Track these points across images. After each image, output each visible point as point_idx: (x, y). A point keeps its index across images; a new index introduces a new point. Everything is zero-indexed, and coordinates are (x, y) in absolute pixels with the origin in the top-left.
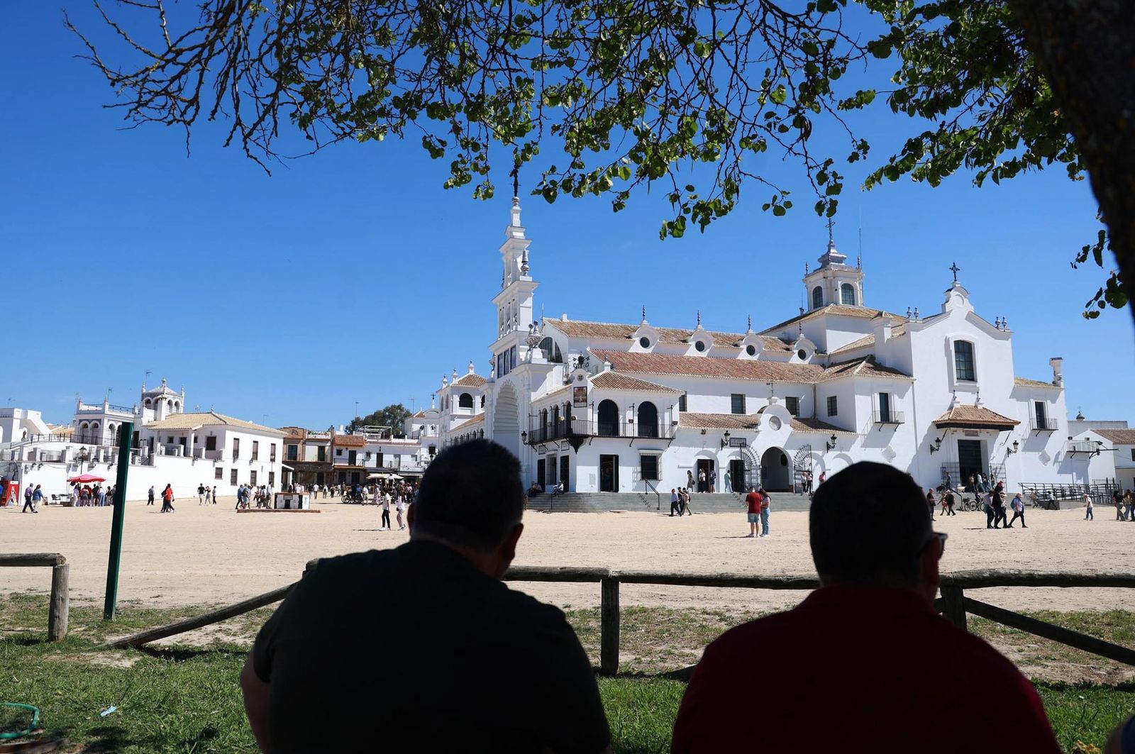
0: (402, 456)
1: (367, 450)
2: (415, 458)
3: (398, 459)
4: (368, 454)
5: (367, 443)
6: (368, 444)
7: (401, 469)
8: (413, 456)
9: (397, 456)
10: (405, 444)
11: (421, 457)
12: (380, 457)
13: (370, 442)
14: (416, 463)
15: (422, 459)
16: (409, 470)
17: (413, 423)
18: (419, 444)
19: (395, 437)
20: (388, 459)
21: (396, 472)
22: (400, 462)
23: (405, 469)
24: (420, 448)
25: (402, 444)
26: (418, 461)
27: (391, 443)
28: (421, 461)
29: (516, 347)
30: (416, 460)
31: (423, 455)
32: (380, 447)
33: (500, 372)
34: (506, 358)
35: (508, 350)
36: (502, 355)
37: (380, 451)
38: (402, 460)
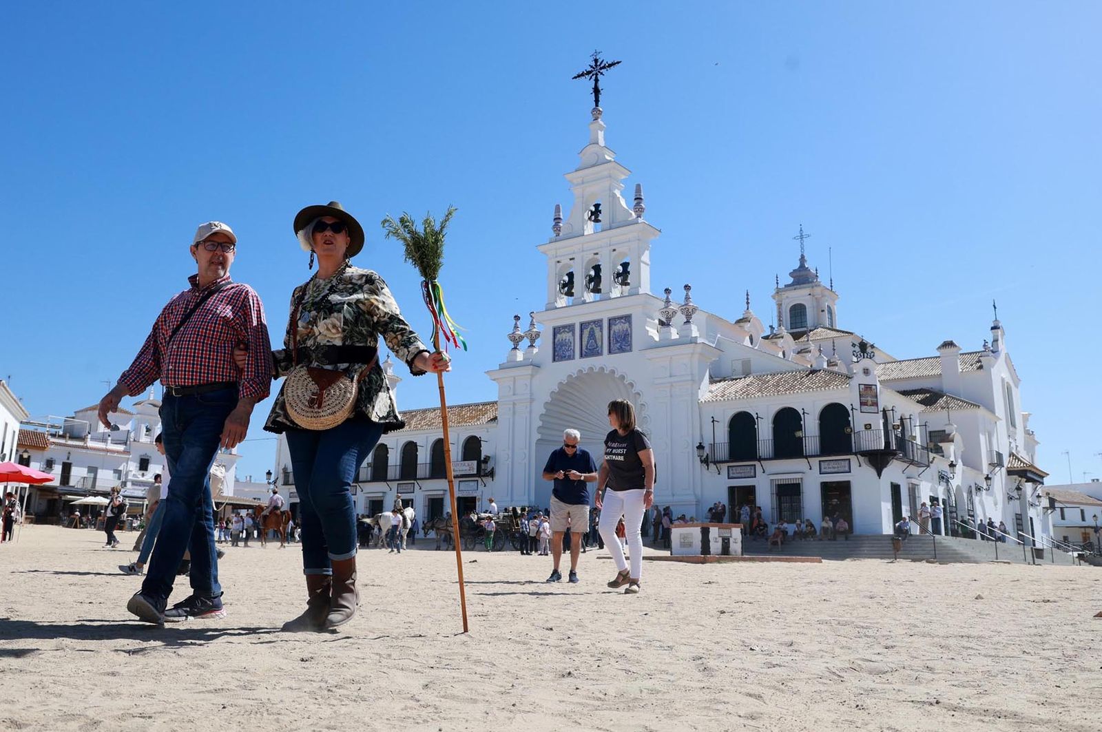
0: (100, 471)
1: (48, 455)
2: (117, 475)
3: (94, 473)
4: (50, 463)
5: (51, 444)
6: (53, 446)
8: (115, 471)
9: (93, 470)
10: (108, 451)
11: (127, 475)
12: (67, 468)
13: (56, 444)
15: (130, 477)
18: (126, 452)
19: (92, 439)
20: (78, 474)
22: (95, 478)
25: (101, 450)
26: (123, 479)
27: (87, 448)
28: (127, 480)
29: (627, 318)
30: (119, 479)
31: (131, 471)
32: (69, 453)
33: (560, 352)
34: (586, 333)
35: (594, 322)
36: (570, 328)
37: (68, 459)
38: (98, 476)
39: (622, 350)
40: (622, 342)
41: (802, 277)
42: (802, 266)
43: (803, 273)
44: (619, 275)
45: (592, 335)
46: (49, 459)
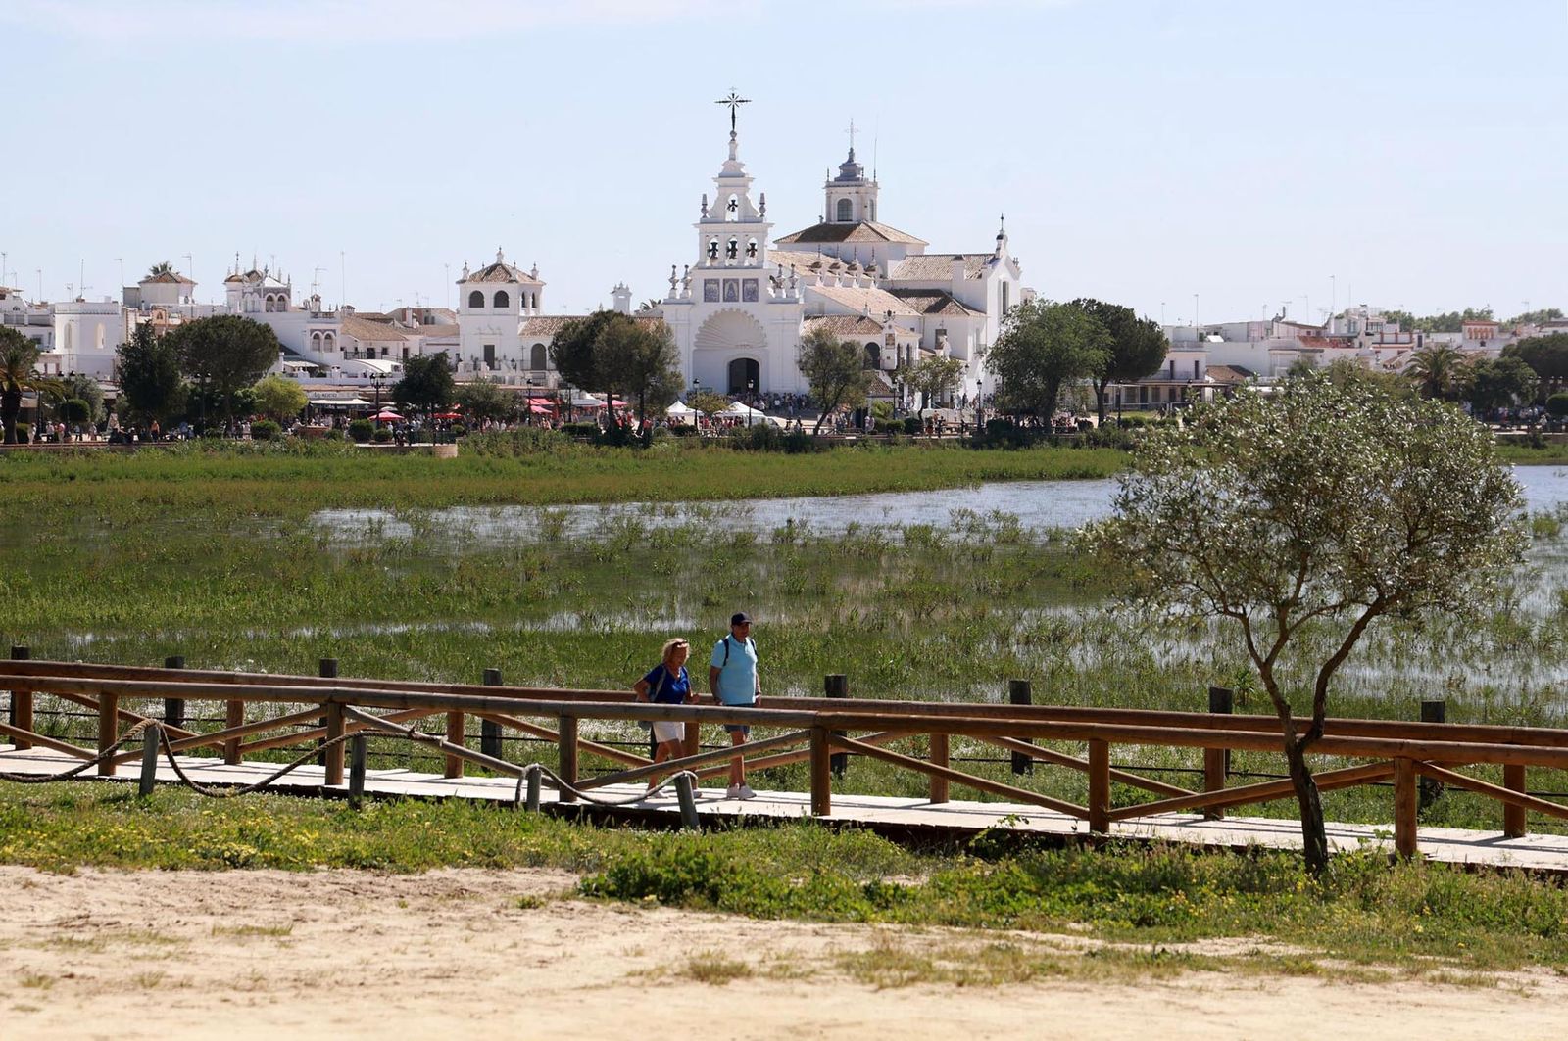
29: (756, 281)
33: (709, 296)
34: (727, 286)
35: (733, 280)
36: (717, 282)
39: (751, 300)
40: (752, 295)
41: (849, 173)
42: (850, 160)
43: (851, 168)
44: (748, 250)
45: (731, 288)
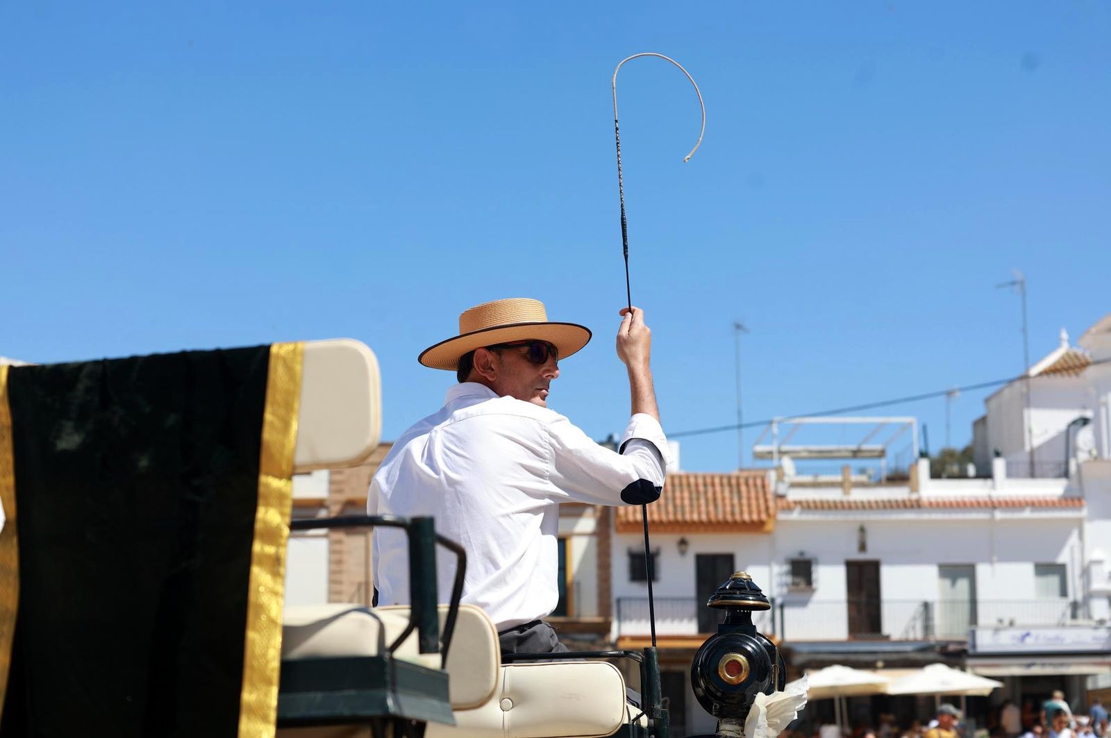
1: (792, 546)
2: (1054, 581)
3: (963, 584)
4: (802, 570)
5: (789, 508)
6: (795, 515)
7: (985, 641)
8: (1044, 569)
9: (959, 573)
10: (992, 505)
11: (1086, 573)
12: (864, 578)
13: (807, 506)
14: (1063, 606)
15: (1098, 584)
16: (1031, 645)
17: (1028, 404)
18: (1071, 500)
21: (955, 656)
22: (973, 602)
23: (1006, 641)
24: (1079, 523)
25: (976, 505)
26: (1076, 591)
27: (917, 505)
28: (1089, 596)
30: (1064, 593)
31: (1099, 562)
32: (862, 530)
37: (863, 547)
38: (982, 594)
46: (795, 556)
